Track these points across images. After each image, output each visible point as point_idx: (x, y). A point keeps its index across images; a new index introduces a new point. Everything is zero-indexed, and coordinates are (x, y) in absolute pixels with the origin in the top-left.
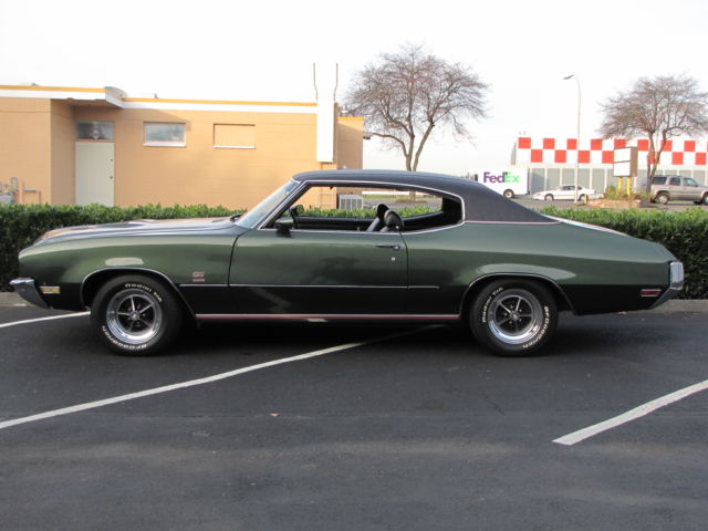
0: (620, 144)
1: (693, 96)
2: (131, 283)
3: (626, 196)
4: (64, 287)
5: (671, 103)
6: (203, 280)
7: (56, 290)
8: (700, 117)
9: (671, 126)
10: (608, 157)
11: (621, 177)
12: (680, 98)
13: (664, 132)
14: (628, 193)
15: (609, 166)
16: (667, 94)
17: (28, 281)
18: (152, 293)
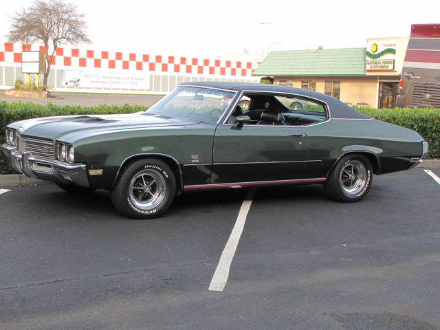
0: (26, 48)
1: (76, 16)
2: (149, 165)
3: (35, 88)
4: (105, 169)
5: (59, 20)
6: (198, 161)
7: (100, 172)
8: (81, 32)
9: (60, 37)
10: (18, 58)
11: (29, 73)
12: (66, 16)
13: (55, 41)
14: (37, 86)
15: (19, 65)
16: (57, 12)
17: (83, 166)
18: (162, 171)
